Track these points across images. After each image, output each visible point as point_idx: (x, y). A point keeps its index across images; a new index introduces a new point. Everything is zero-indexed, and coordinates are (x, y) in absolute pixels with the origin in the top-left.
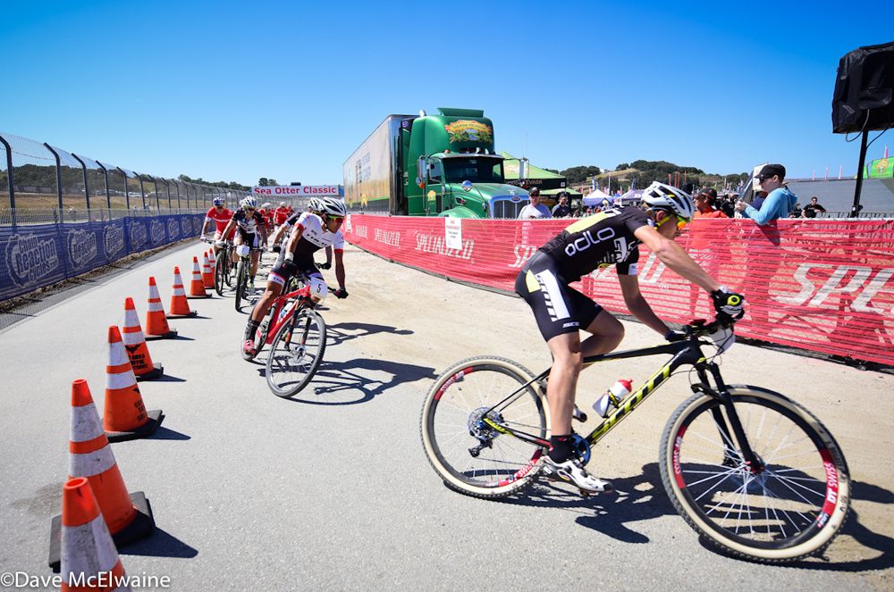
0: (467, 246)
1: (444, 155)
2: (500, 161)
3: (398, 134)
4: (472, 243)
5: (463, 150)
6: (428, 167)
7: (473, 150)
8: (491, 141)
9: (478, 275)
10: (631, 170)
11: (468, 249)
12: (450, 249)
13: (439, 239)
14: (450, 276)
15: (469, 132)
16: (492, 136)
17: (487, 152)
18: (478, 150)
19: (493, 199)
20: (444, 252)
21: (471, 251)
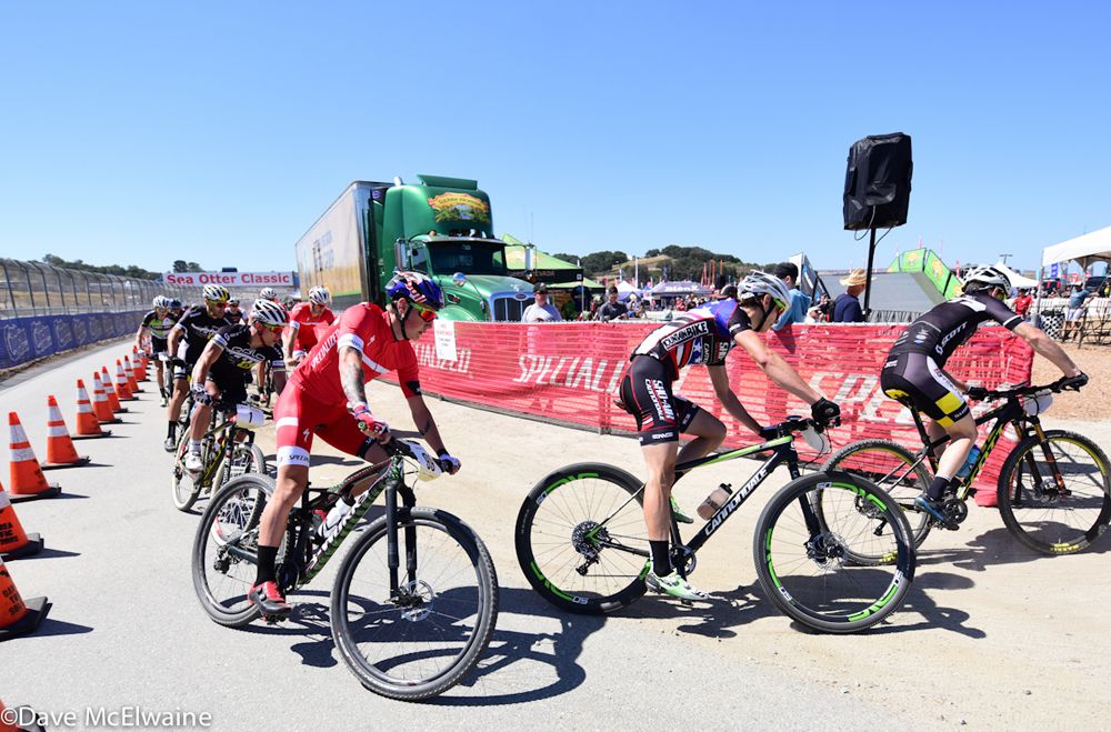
0: (462, 357)
1: (429, 238)
2: (501, 247)
3: (367, 207)
4: (469, 353)
5: (453, 233)
6: (409, 253)
7: (466, 233)
8: (488, 220)
9: (478, 393)
10: (662, 257)
11: (465, 360)
12: (442, 361)
13: (428, 347)
14: (444, 395)
15: (460, 208)
16: (489, 214)
17: (484, 235)
18: (473, 232)
19: (493, 295)
20: (435, 364)
21: (467, 362)
